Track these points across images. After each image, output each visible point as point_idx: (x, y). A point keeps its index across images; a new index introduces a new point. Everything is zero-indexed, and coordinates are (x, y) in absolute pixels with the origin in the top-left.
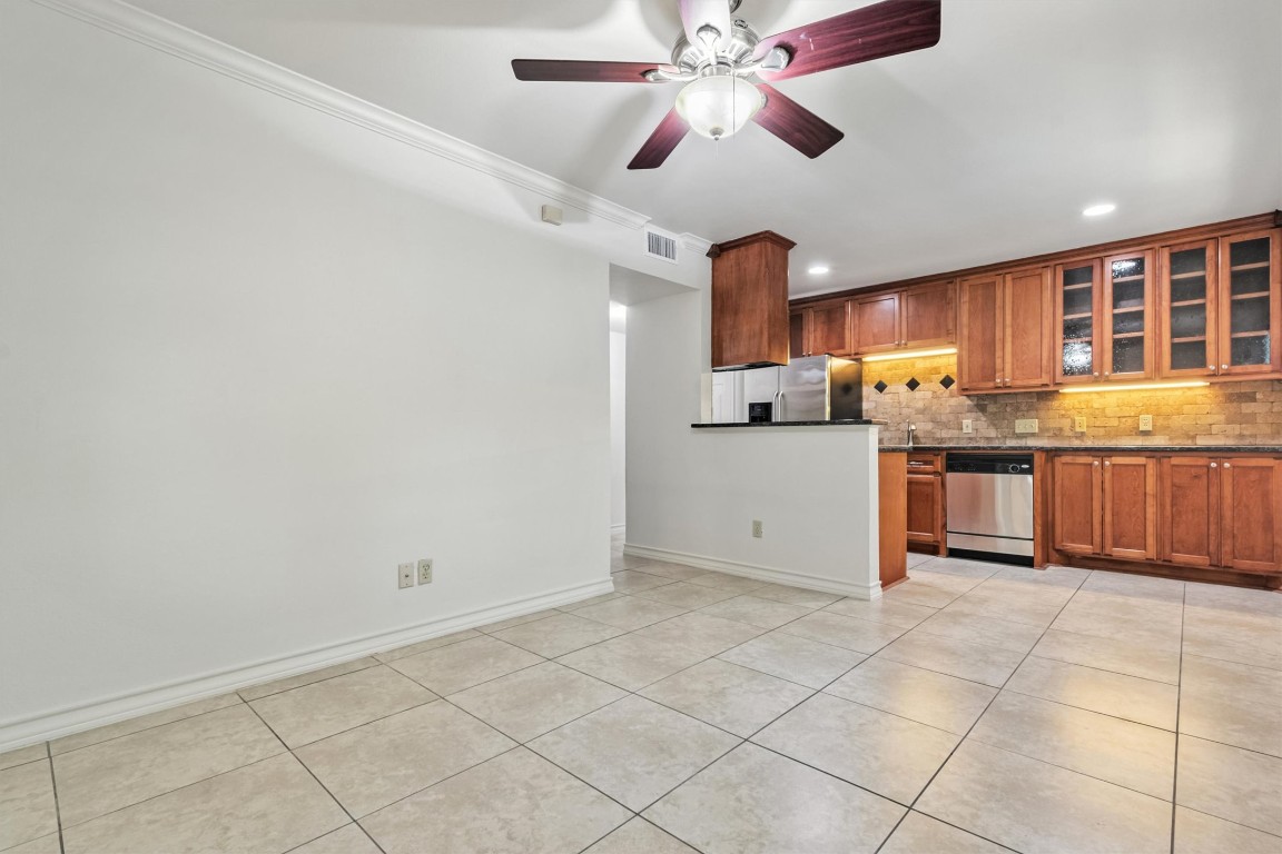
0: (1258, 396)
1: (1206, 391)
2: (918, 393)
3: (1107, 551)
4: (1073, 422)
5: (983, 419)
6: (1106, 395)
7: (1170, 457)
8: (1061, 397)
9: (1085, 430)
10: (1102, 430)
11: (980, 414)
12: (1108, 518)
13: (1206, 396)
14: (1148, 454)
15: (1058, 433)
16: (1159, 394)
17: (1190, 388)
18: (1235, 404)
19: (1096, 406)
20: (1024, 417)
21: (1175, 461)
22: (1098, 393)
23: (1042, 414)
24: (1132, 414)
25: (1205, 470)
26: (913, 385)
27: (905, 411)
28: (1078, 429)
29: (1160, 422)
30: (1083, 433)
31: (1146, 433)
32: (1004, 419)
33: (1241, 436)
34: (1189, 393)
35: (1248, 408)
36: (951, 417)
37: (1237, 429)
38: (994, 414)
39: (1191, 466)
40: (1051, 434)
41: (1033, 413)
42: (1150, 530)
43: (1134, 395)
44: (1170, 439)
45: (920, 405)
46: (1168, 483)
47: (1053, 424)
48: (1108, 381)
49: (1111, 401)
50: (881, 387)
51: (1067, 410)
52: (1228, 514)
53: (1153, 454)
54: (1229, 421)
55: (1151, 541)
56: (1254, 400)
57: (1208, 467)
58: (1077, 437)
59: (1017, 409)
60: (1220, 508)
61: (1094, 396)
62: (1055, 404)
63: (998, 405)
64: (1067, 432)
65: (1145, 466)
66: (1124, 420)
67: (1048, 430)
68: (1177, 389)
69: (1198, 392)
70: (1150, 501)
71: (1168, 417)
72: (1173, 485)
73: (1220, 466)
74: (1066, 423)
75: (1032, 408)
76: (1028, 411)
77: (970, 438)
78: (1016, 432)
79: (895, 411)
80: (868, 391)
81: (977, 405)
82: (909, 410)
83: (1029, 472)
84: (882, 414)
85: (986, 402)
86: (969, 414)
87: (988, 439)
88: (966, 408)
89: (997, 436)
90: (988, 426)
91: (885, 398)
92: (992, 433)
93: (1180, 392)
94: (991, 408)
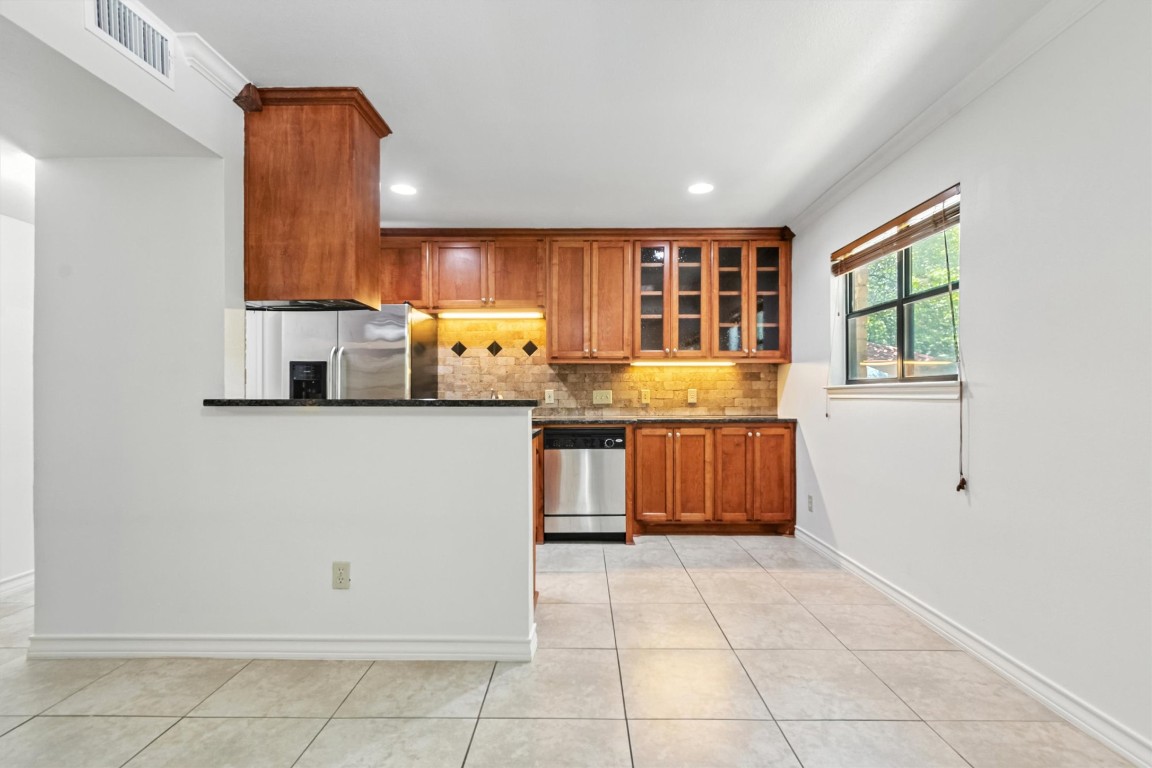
0: (762, 376)
1: (731, 370)
2: (500, 359)
3: (677, 518)
4: (640, 393)
5: (565, 389)
6: (665, 370)
7: (721, 428)
8: (630, 369)
9: (648, 401)
10: (662, 402)
11: (561, 384)
12: (678, 486)
13: (730, 373)
14: (706, 425)
15: (628, 406)
16: (701, 370)
17: (721, 367)
18: (748, 382)
19: (657, 379)
20: (600, 388)
21: (726, 431)
22: (659, 367)
23: (615, 385)
24: (683, 388)
25: (743, 439)
26: (495, 349)
27: (487, 378)
28: (644, 401)
29: (702, 396)
30: (647, 405)
31: (692, 405)
32: (583, 390)
33: (752, 408)
34: (721, 371)
35: (757, 385)
36: (534, 387)
37: (748, 402)
38: (574, 384)
39: (735, 435)
40: (622, 405)
41: (607, 384)
42: (708, 494)
43: (685, 371)
44: (709, 410)
45: (502, 372)
46: (720, 453)
47: (624, 396)
48: (675, 357)
49: (668, 374)
50: (459, 349)
51: (635, 383)
52: (758, 474)
53: (709, 425)
54: (745, 396)
55: (709, 504)
56: (759, 379)
57: (746, 436)
58: (643, 409)
59: (594, 380)
60: (753, 471)
61: (656, 370)
62: (626, 376)
63: (578, 376)
64: (636, 404)
65: (704, 436)
66: (677, 393)
67: (620, 401)
68: (713, 367)
69: (726, 370)
70: (709, 468)
71: (707, 391)
72: (723, 452)
73: (754, 435)
74: (634, 395)
75: (606, 379)
76: (603, 382)
77: (552, 409)
78: (594, 402)
79: (475, 377)
80: (444, 353)
81: (558, 375)
82: (492, 377)
83: (622, 446)
84: (461, 380)
85: (567, 372)
86: (551, 384)
87: (569, 410)
88: (548, 377)
89: (577, 409)
90: (569, 396)
91: (464, 362)
92: (572, 404)
93: (714, 370)
94: (572, 378)
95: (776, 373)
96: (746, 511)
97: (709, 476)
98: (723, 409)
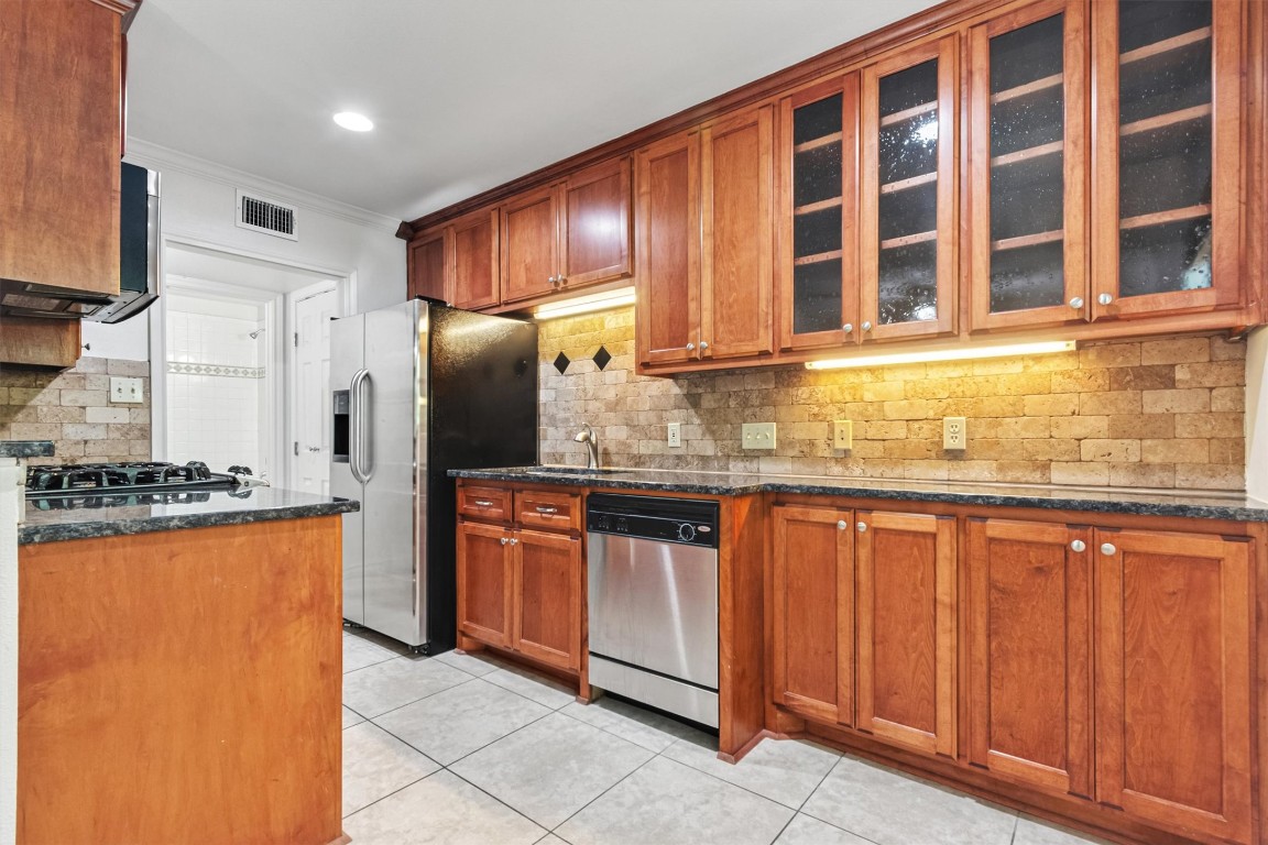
0: (1181, 374)
1: (1070, 364)
2: (609, 375)
3: (863, 724)
4: (831, 427)
5: (697, 421)
6: (888, 376)
7: (984, 518)
8: (811, 379)
9: (850, 445)
10: (879, 445)
11: (692, 412)
12: (865, 650)
13: (1067, 374)
14: (941, 508)
15: (807, 453)
16: (978, 370)
17: (1038, 358)
18: (1130, 393)
19: (868, 396)
20: (755, 418)
21: (996, 527)
22: (871, 370)
23: (783, 412)
24: (931, 414)
25: (1060, 555)
26: (602, 359)
27: (593, 406)
28: (839, 445)
29: (981, 431)
30: (846, 452)
31: (955, 455)
32: (726, 422)
33: (1142, 467)
34: (1036, 368)
35: (1157, 402)
36: (653, 417)
37: (1131, 450)
38: (712, 412)
39: (1029, 544)
40: (795, 452)
41: (769, 411)
42: (945, 688)
43: (935, 375)
44: (1001, 469)
45: (611, 395)
46: (980, 583)
47: (800, 432)
48: (871, 343)
49: (894, 384)
50: (562, 363)
51: (820, 406)
52: (1111, 670)
53: (952, 509)
54: (1117, 433)
55: (946, 713)
56: (1171, 383)
57: (1066, 548)
58: (837, 460)
59: (745, 404)
60: (1093, 655)
61: (866, 377)
62: (803, 392)
63: (717, 396)
64: (822, 450)
65: (934, 536)
66: (916, 425)
67: (791, 444)
68: (1012, 359)
69: (1053, 366)
70: (945, 619)
71: (996, 419)
72: (991, 585)
73: (1094, 547)
74: (819, 431)
75: (767, 400)
76: (762, 405)
77: (678, 457)
78: (744, 447)
79: (578, 406)
80: (546, 369)
81: (688, 396)
82: (597, 404)
83: (711, 540)
84: (564, 409)
85: (700, 391)
86: (676, 411)
87: (704, 460)
88: (672, 402)
89: (716, 457)
90: (704, 434)
91: (567, 382)
92: (709, 448)
93: (1018, 368)
94: (708, 402)
95: (1240, 363)
96: (1067, 765)
97: (945, 641)
98: (1045, 467)
